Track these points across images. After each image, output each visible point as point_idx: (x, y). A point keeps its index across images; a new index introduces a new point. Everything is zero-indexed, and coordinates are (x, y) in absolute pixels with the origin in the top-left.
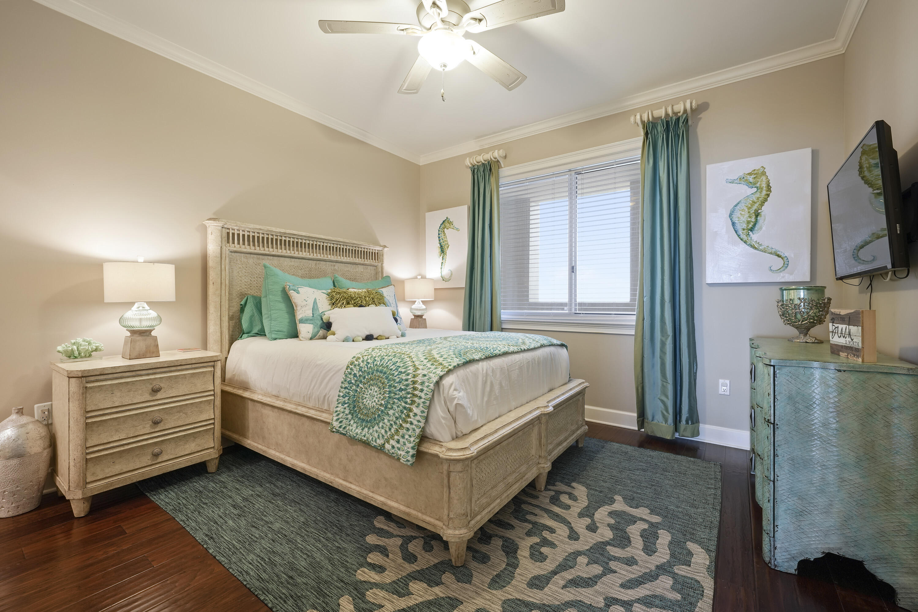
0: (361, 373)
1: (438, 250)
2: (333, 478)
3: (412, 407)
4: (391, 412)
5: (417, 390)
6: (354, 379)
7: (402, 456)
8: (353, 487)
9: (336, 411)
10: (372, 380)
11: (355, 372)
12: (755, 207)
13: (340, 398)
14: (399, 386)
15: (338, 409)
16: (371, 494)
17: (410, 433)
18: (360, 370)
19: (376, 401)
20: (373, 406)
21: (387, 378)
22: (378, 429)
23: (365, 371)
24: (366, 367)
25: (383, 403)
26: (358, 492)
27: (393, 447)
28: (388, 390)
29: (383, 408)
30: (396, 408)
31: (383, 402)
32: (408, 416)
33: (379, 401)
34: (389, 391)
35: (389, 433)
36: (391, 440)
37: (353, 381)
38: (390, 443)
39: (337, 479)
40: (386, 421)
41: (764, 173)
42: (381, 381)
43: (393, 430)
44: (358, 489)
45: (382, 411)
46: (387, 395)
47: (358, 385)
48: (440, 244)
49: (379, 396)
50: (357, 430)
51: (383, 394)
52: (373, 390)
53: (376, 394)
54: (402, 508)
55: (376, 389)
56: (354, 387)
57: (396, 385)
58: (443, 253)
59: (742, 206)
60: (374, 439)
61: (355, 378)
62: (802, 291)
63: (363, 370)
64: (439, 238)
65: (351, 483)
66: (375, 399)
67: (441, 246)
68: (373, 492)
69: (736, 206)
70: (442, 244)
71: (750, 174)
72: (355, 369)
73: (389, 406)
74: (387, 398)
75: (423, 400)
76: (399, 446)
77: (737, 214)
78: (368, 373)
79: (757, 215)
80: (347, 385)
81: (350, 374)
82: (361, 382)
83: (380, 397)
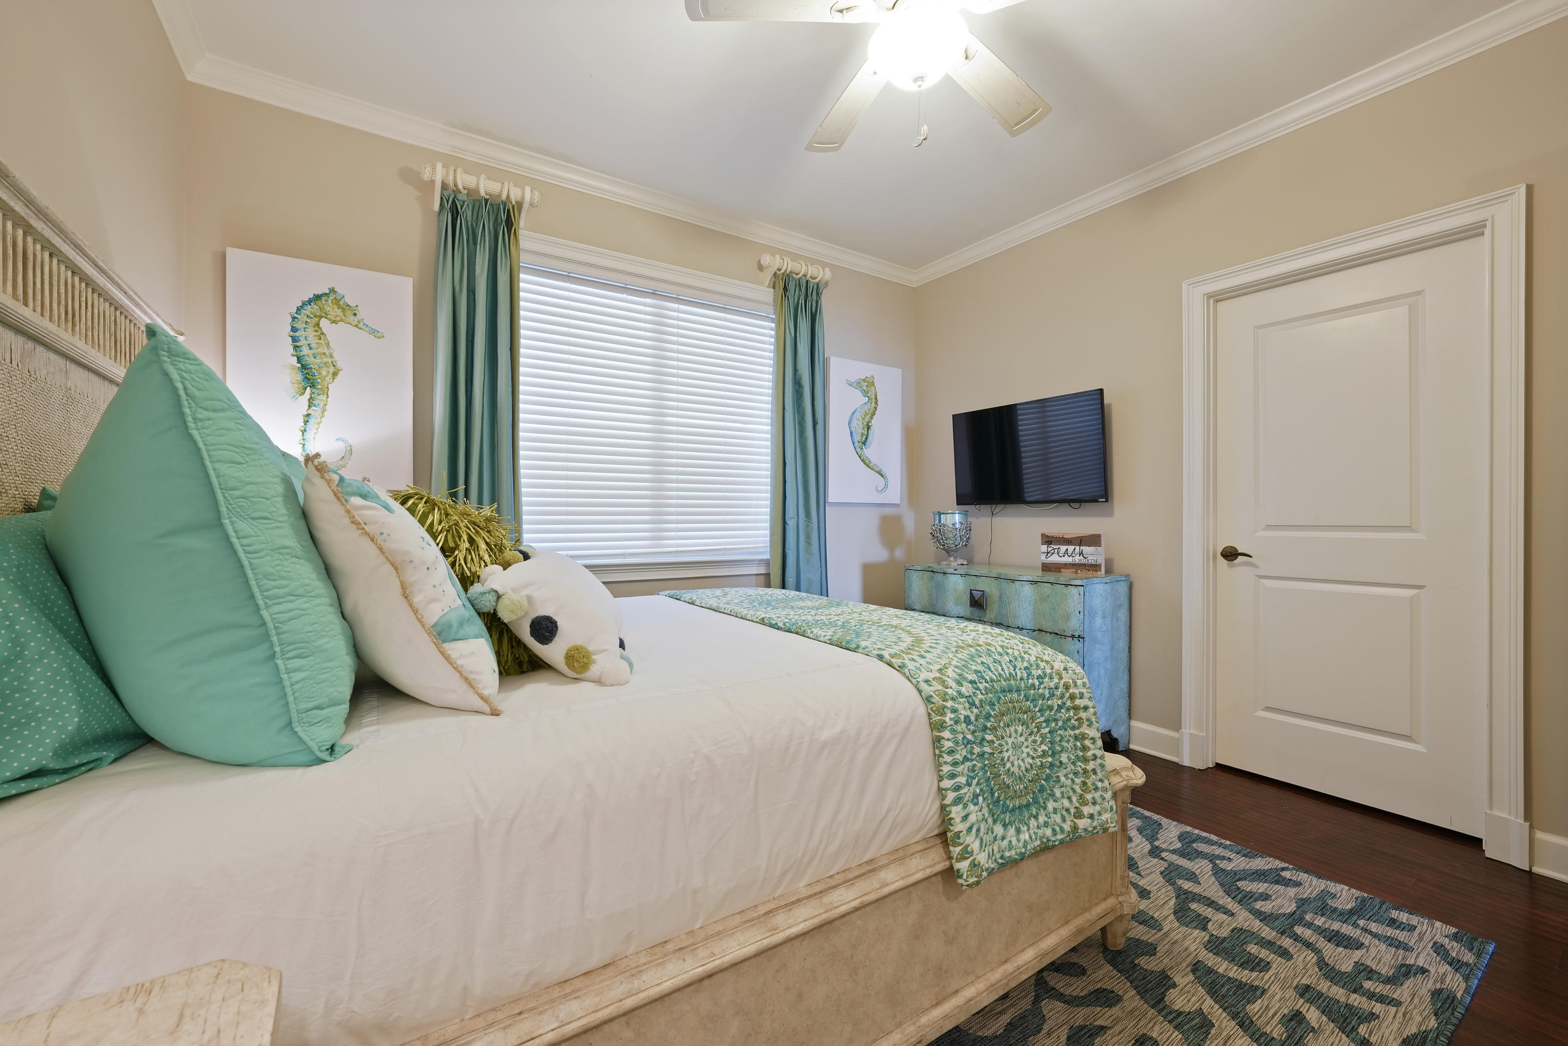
0: (975, 711)
1: (290, 376)
2: (912, 1028)
3: (1081, 730)
4: (1064, 758)
5: (1076, 698)
6: (969, 730)
7: (1109, 821)
8: (969, 993)
9: (970, 828)
10: (1004, 715)
11: (963, 712)
12: (867, 419)
13: (962, 792)
14: (1055, 702)
15: (973, 818)
16: (1009, 967)
17: (1100, 775)
18: (972, 704)
19: (1031, 753)
20: (1028, 767)
21: (1027, 698)
22: (1056, 805)
23: (981, 701)
24: (978, 692)
25: (1047, 748)
26: (991, 988)
27: (1091, 816)
28: (1042, 719)
29: (1050, 759)
30: (1067, 745)
31: (1044, 747)
32: (1085, 748)
33: (1035, 750)
34: (1045, 721)
35: (1074, 799)
36: (1082, 808)
37: (970, 737)
38: (1086, 813)
39: (924, 1020)
40: (1063, 779)
41: (873, 384)
42: (1021, 708)
43: (1077, 788)
44: (981, 986)
45: (1052, 765)
46: (1047, 730)
47: (983, 739)
48: (299, 360)
49: (1030, 740)
50: (1022, 837)
51: (1039, 731)
52: (1014, 734)
53: (1022, 739)
54: (1065, 932)
55: (1020, 729)
56: (977, 750)
57: (1050, 702)
58: (313, 386)
59: (857, 414)
60: (1058, 829)
61: (972, 727)
62: (957, 515)
63: (977, 702)
64: (294, 340)
65: (956, 992)
66: (1026, 750)
67: (304, 367)
68: (1006, 961)
69: (853, 413)
70: (310, 360)
71: (864, 380)
72: (960, 707)
73: (1058, 748)
74: (1048, 735)
75: (1091, 711)
76: (1098, 808)
77: (855, 423)
78: (992, 704)
79: (869, 428)
80: (964, 753)
81: (956, 722)
82: (985, 728)
83: (1035, 741)
